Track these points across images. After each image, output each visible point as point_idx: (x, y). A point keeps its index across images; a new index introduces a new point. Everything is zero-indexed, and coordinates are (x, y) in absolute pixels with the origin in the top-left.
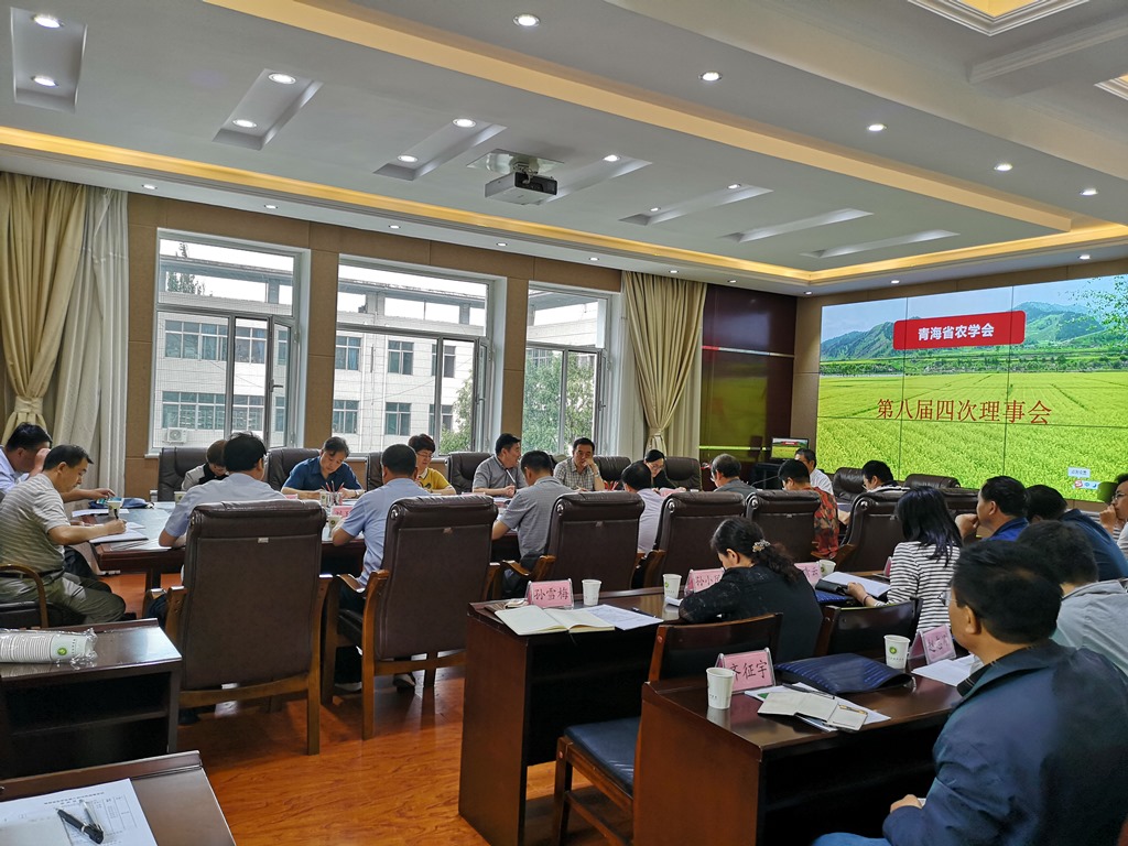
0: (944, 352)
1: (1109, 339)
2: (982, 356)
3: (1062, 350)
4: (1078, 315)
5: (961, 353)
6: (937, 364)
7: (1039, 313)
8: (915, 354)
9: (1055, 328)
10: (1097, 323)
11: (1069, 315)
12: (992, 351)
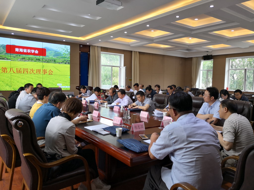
0: (24, 56)
1: (64, 58)
2: (35, 58)
3: (54, 59)
4: (58, 52)
5: (29, 57)
6: (22, 58)
7: (49, 50)
8: (14, 55)
9: (53, 54)
10: (62, 54)
11: (56, 51)
12: (38, 57)
